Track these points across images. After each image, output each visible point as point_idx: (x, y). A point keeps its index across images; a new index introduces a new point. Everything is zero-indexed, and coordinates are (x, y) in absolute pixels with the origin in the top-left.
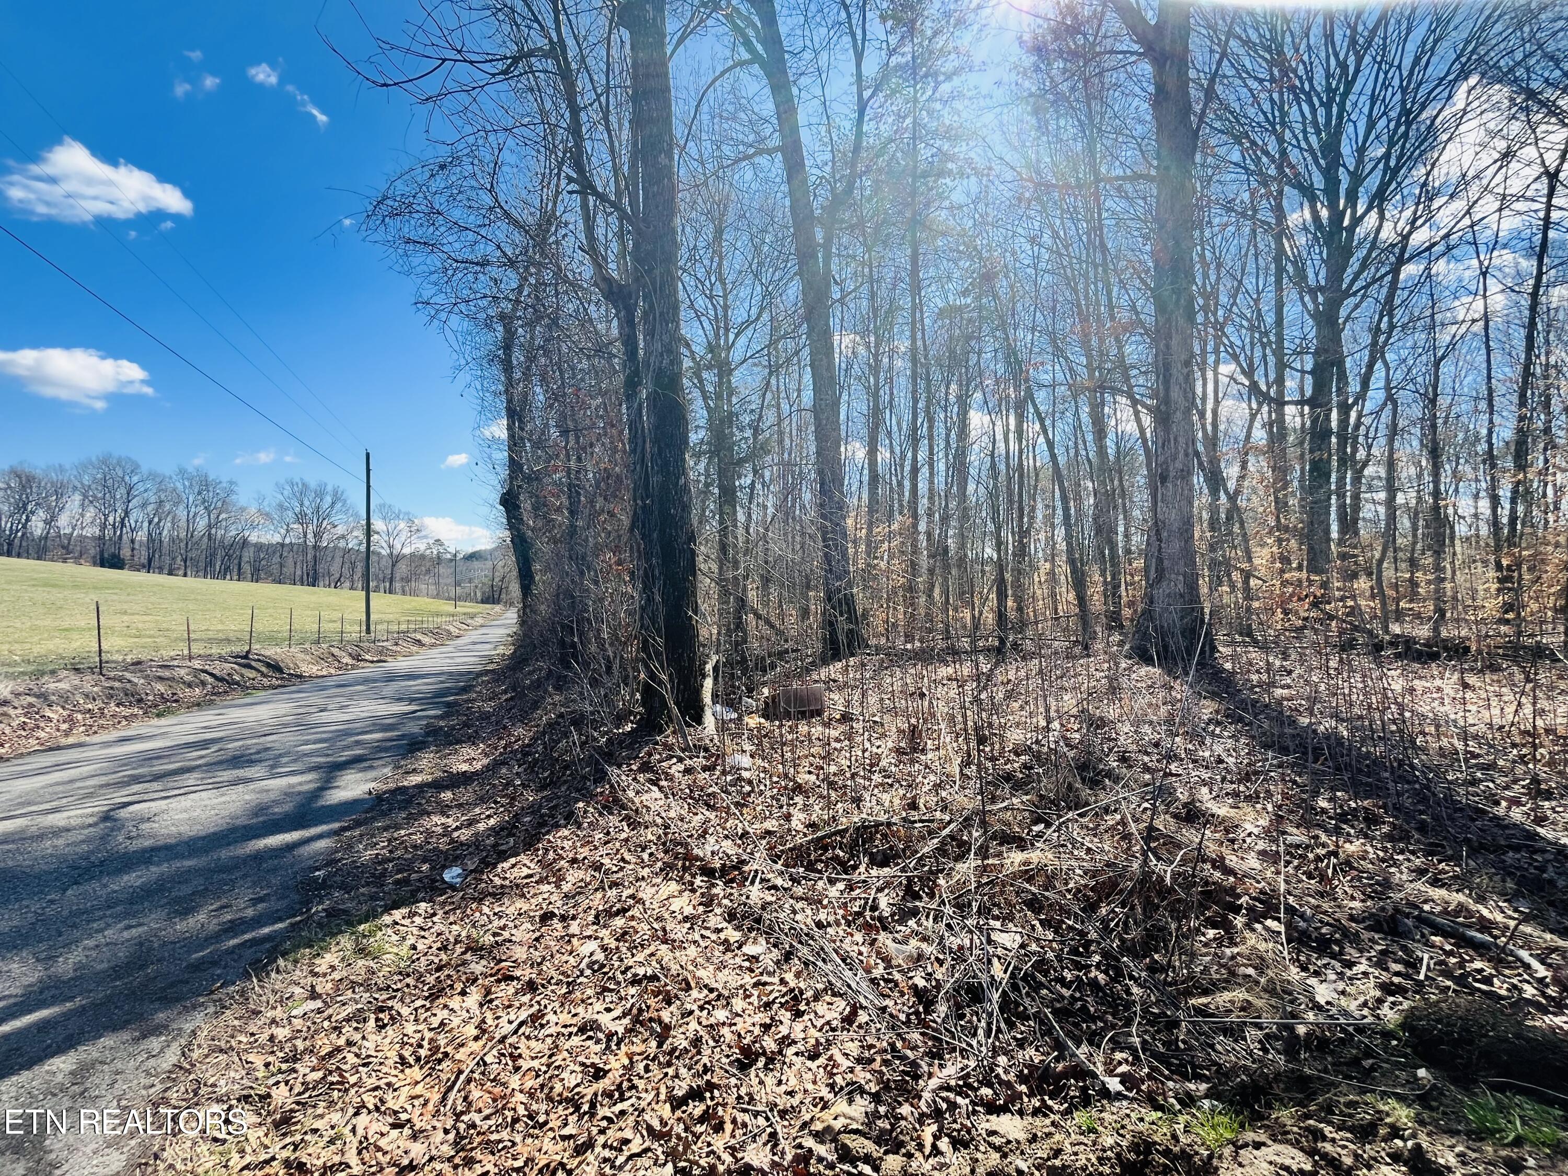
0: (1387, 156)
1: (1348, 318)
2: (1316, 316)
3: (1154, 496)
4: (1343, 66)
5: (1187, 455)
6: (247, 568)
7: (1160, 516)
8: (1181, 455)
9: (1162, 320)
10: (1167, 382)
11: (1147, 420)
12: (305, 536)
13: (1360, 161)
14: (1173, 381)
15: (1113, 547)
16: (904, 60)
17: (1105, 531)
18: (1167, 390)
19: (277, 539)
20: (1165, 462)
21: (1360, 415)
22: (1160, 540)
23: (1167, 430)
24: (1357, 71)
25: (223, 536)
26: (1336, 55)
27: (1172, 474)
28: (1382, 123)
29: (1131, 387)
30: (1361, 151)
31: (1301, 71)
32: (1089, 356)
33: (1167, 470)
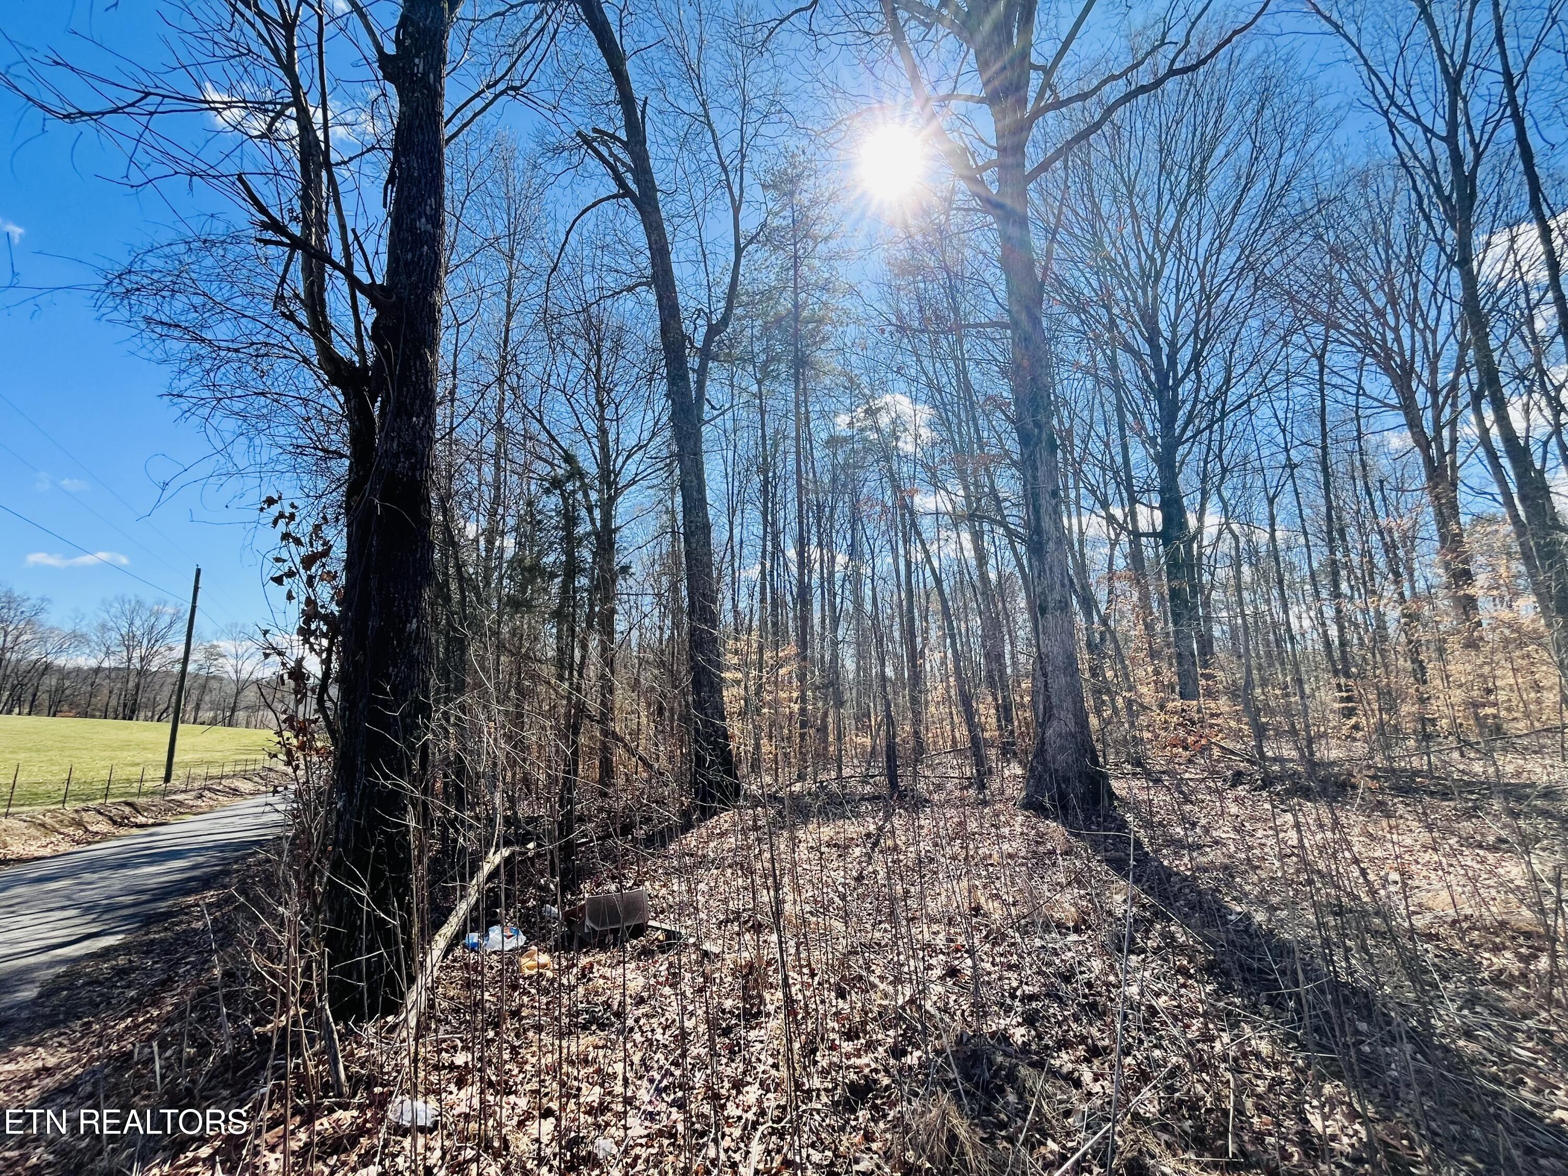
0: (1195, 331)
1: (1182, 463)
2: (1157, 459)
3: (1036, 628)
4: (1151, 258)
5: (1063, 585)
6: (43, 697)
7: (1043, 650)
8: (1058, 586)
9: (1027, 453)
10: (1037, 511)
11: (1021, 549)
12: (130, 660)
13: (1174, 332)
14: (1042, 511)
15: (1002, 672)
16: (784, 223)
17: (993, 656)
18: (1038, 519)
19: (93, 663)
20: (1043, 593)
21: (1200, 547)
22: (1045, 675)
23: (1041, 559)
24: (1163, 263)
25: (18, 661)
26: (1145, 250)
27: (1051, 605)
28: (1189, 305)
29: (1004, 517)
30: (1174, 326)
31: (1120, 261)
32: (966, 488)
33: (1045, 600)
